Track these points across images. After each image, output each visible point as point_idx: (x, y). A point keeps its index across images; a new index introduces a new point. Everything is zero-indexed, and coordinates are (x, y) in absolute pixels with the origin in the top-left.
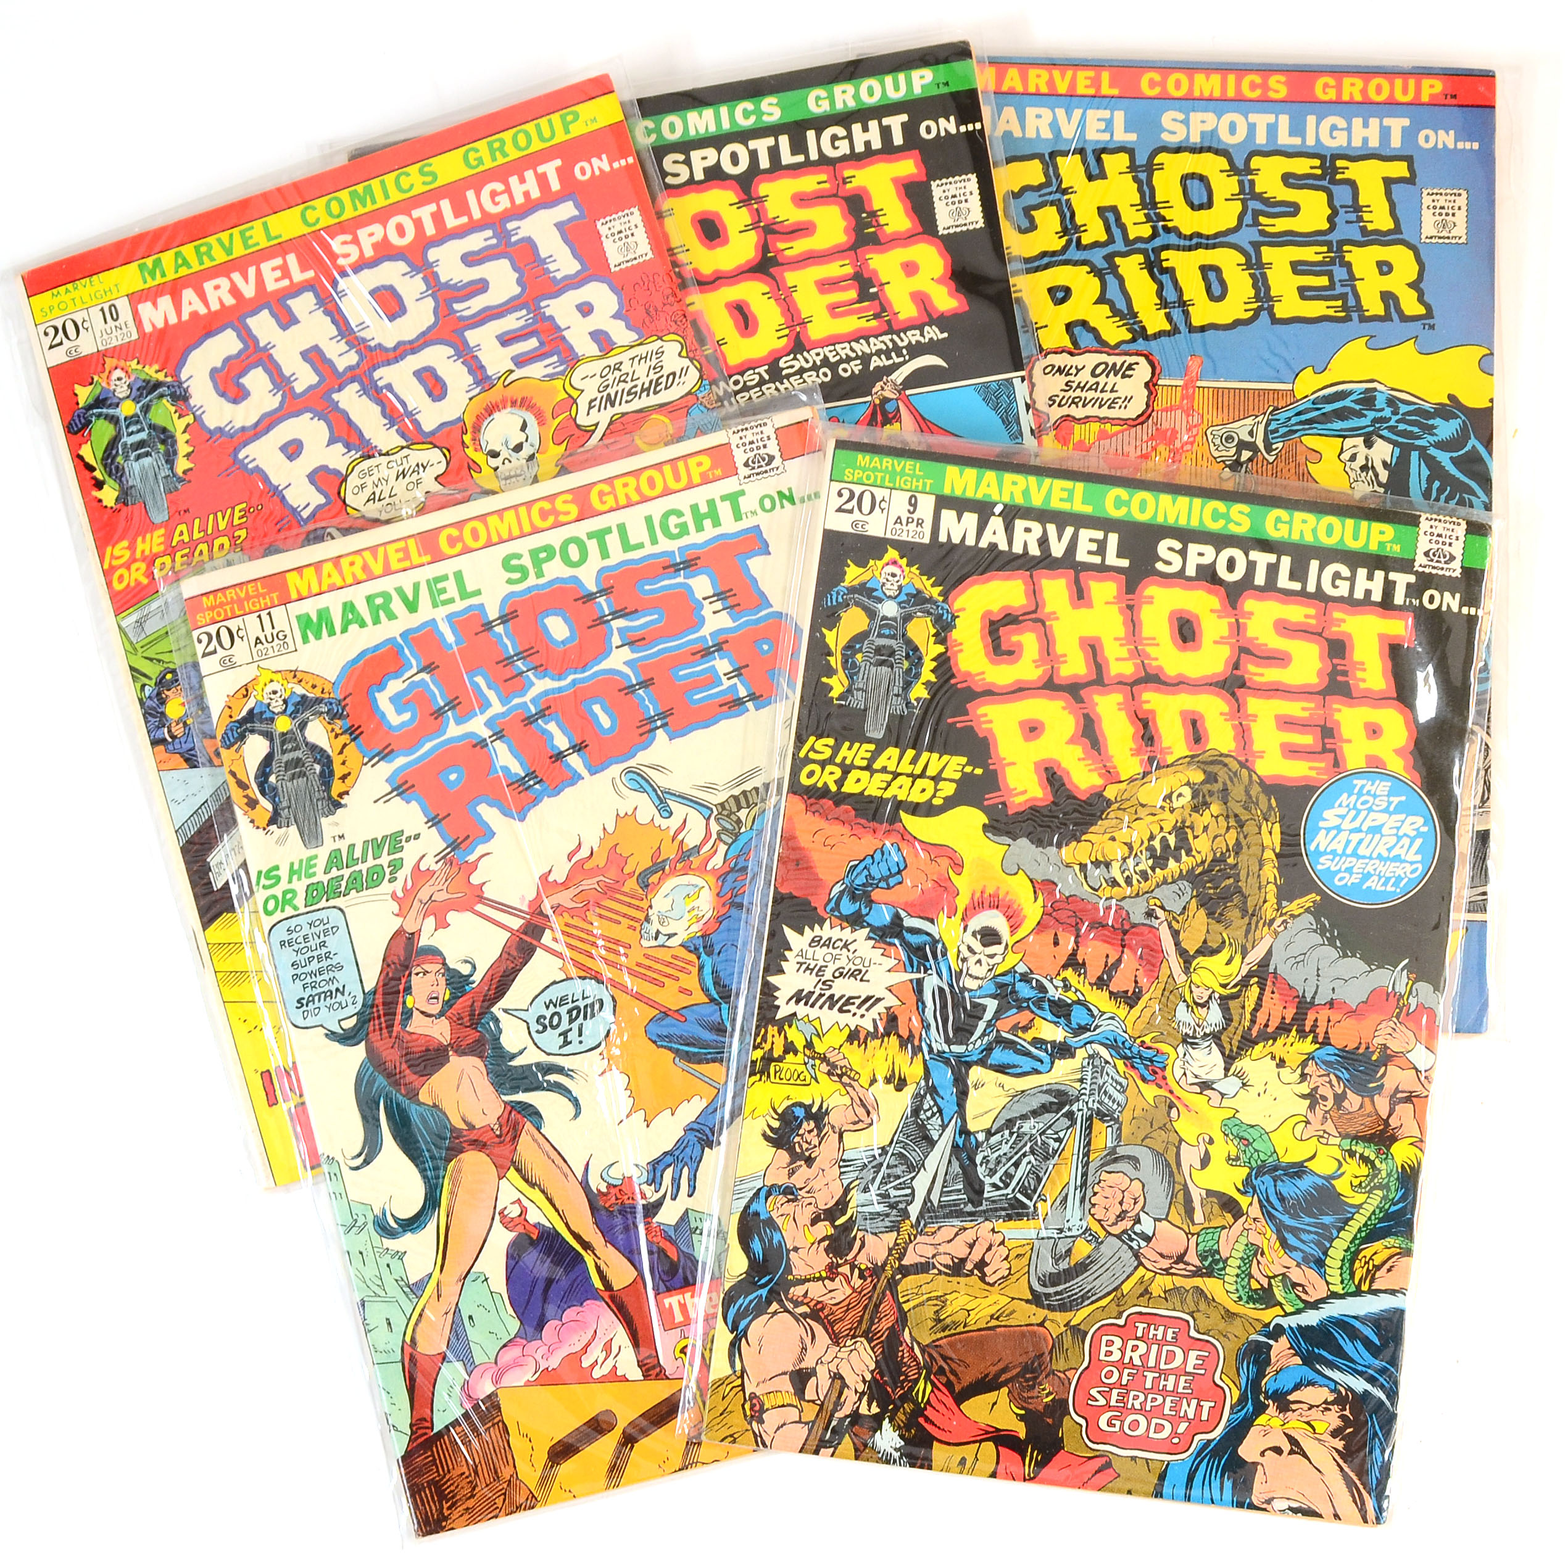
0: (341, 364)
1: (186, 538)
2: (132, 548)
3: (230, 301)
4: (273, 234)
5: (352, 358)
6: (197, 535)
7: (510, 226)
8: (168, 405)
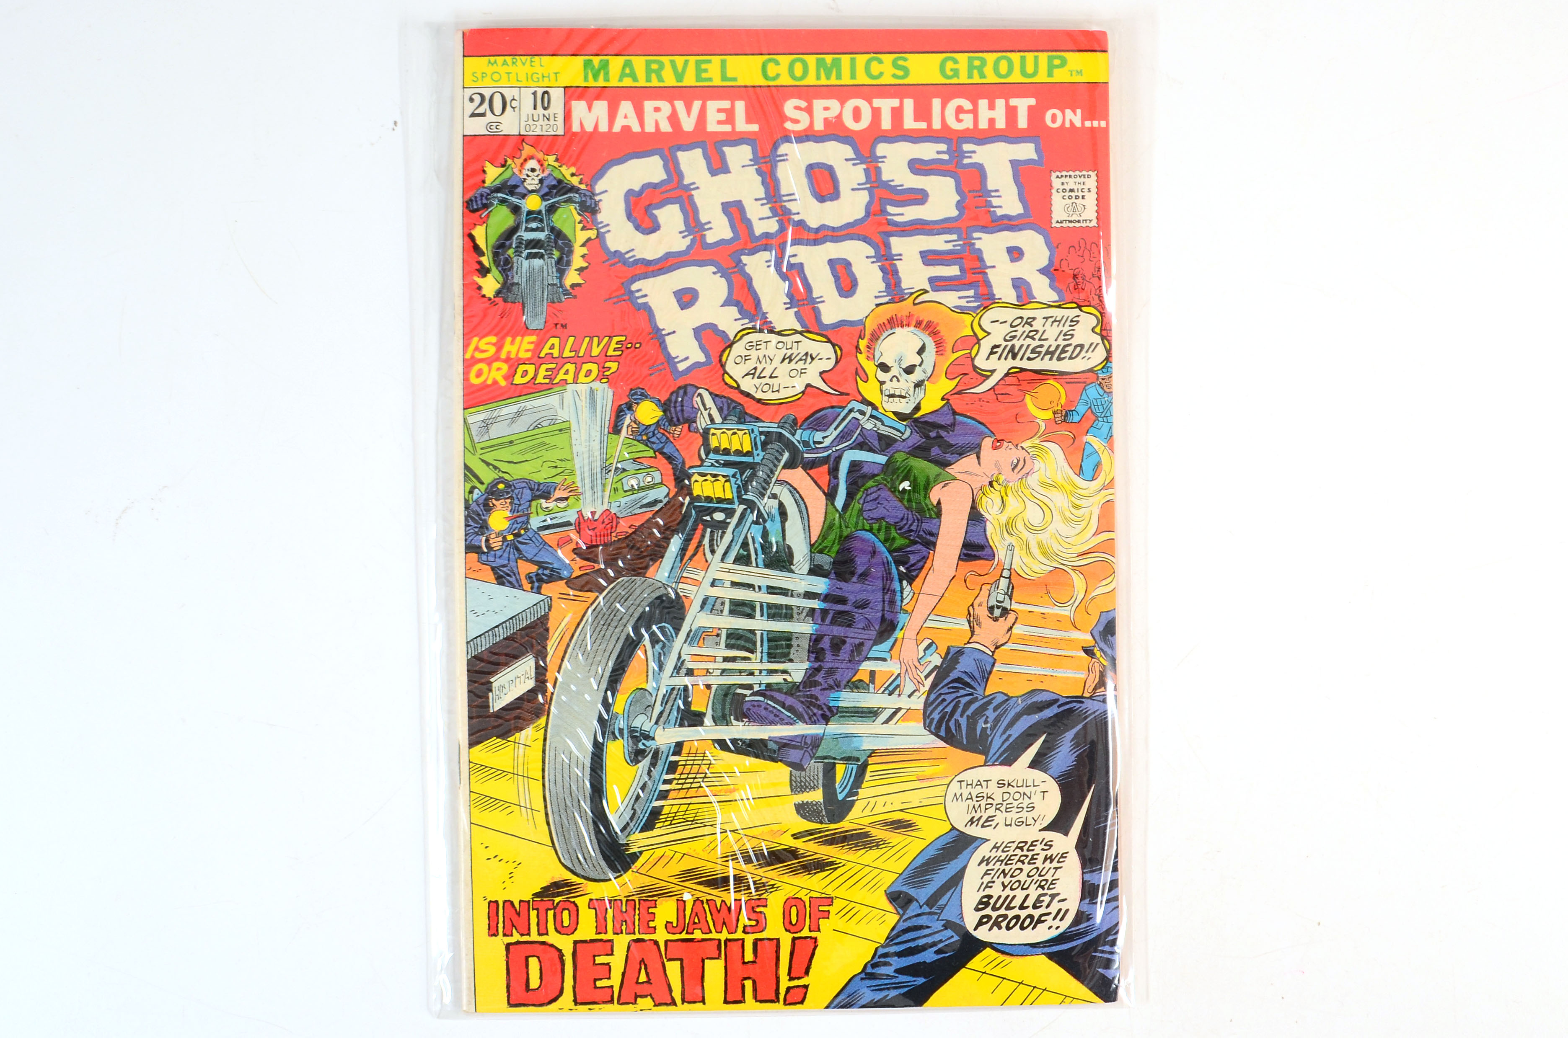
0: (760, 228)
1: (556, 352)
2: (499, 347)
3: (666, 127)
4: (729, 75)
5: (772, 226)
6: (567, 353)
7: (967, 147)
8: (575, 213)
